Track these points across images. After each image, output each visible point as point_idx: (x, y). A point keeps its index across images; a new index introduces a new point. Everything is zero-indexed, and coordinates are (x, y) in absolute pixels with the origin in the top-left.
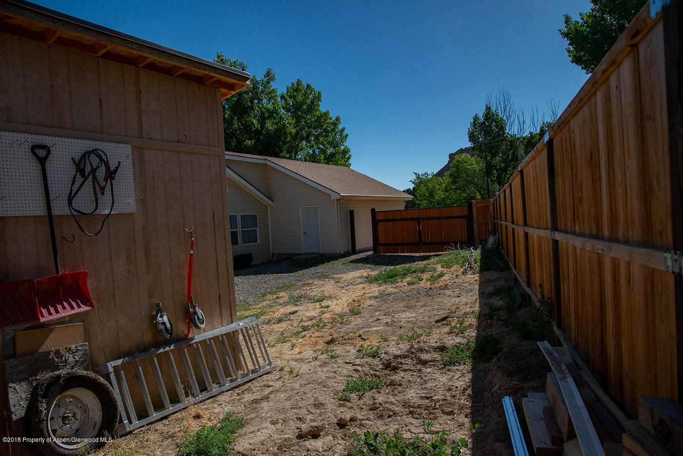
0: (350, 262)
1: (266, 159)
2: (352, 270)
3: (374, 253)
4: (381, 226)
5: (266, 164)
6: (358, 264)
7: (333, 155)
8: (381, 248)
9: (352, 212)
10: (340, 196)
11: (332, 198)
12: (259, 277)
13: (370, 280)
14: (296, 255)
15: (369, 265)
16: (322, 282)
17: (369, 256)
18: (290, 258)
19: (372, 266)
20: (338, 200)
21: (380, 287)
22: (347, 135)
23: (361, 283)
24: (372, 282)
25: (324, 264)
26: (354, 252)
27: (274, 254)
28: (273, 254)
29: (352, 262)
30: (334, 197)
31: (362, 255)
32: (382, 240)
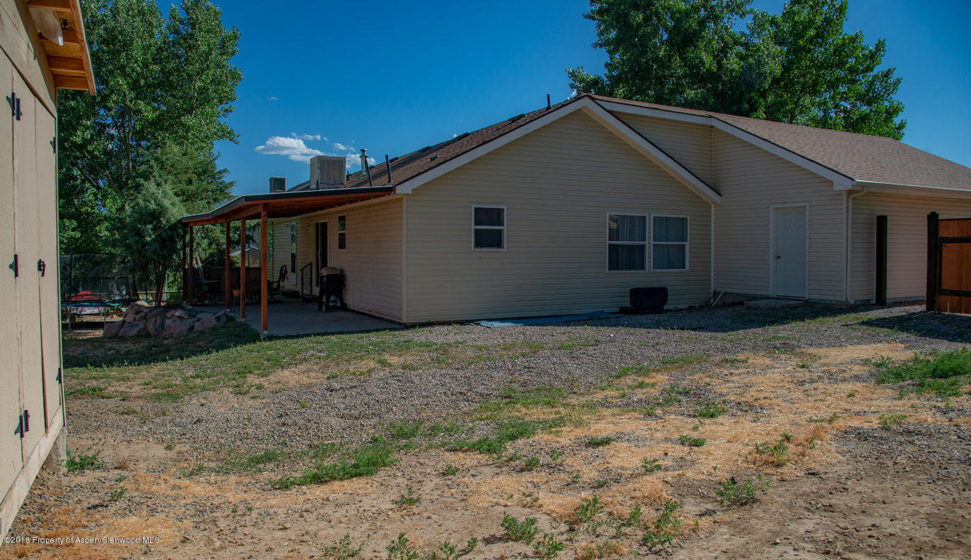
0: (863, 323)
1: (711, 117)
2: (861, 340)
3: (928, 309)
4: (949, 251)
5: (712, 127)
6: (878, 329)
7: (864, 118)
8: (947, 301)
9: (882, 221)
10: (854, 183)
11: (837, 187)
12: (653, 332)
13: (885, 374)
14: (755, 298)
15: (905, 335)
16: (768, 361)
17: (914, 313)
18: (741, 303)
19: (913, 338)
20: (850, 192)
21: (900, 399)
22: (898, 82)
23: (856, 378)
24: (883, 381)
25: (803, 321)
26: (881, 302)
27: (716, 294)
28: (715, 292)
29: (869, 323)
30: (841, 185)
31: (898, 311)
32: (948, 283)
